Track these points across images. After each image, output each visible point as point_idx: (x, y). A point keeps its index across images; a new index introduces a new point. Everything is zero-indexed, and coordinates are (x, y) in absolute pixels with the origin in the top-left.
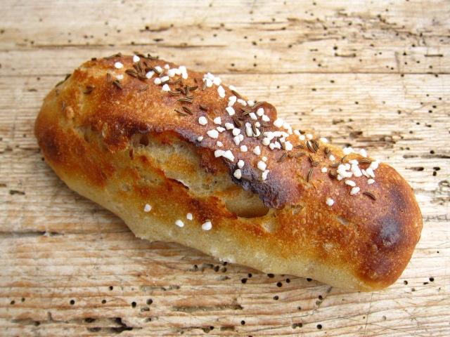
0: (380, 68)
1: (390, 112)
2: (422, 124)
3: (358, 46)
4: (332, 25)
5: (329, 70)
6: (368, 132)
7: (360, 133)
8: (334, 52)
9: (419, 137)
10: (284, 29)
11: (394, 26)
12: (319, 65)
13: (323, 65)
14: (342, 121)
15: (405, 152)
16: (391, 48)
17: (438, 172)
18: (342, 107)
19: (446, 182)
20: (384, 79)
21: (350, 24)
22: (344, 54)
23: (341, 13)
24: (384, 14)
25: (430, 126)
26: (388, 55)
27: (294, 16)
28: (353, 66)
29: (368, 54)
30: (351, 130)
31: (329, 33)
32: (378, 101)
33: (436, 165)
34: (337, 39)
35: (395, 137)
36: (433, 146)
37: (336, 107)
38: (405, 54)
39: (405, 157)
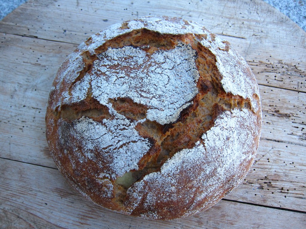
0: (291, 87)
1: (291, 105)
2: (302, 112)
3: (284, 77)
4: (275, 67)
5: (272, 85)
6: (281, 112)
7: (279, 111)
8: (274, 78)
9: (299, 116)
10: (257, 65)
11: (300, 71)
12: (268, 82)
13: (270, 82)
14: (273, 106)
15: (293, 121)
16: (297, 80)
17: (303, 130)
18: (273, 100)
19: (305, 133)
20: (291, 93)
21: (283, 67)
22: (278, 79)
23: (280, 62)
24: (297, 65)
25: (304, 113)
26: (295, 83)
27: (261, 60)
28: (281, 85)
29: (287, 81)
30: (276, 110)
31: (274, 70)
32: (287, 101)
33: (303, 127)
34: (276, 73)
35: (291, 115)
36: (304, 120)
37: (272, 100)
38: (302, 83)
39: (293, 122)
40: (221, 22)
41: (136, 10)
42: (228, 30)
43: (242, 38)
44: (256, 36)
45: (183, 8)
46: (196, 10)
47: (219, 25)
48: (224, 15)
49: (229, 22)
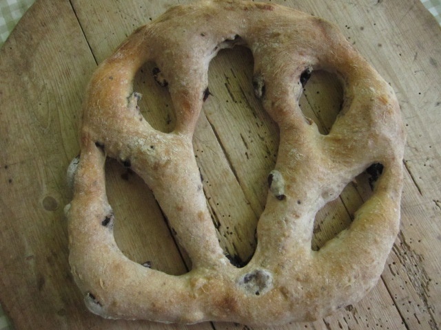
40: (421, 150)
41: (356, 40)
42: (417, 165)
43: (419, 190)
44: (438, 205)
45: (405, 89)
46: (416, 108)
47: (416, 150)
48: (436, 147)
49: (431, 159)
